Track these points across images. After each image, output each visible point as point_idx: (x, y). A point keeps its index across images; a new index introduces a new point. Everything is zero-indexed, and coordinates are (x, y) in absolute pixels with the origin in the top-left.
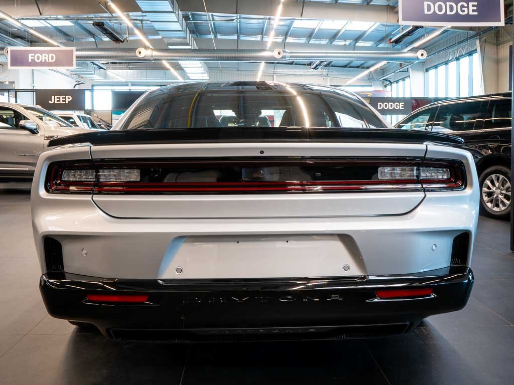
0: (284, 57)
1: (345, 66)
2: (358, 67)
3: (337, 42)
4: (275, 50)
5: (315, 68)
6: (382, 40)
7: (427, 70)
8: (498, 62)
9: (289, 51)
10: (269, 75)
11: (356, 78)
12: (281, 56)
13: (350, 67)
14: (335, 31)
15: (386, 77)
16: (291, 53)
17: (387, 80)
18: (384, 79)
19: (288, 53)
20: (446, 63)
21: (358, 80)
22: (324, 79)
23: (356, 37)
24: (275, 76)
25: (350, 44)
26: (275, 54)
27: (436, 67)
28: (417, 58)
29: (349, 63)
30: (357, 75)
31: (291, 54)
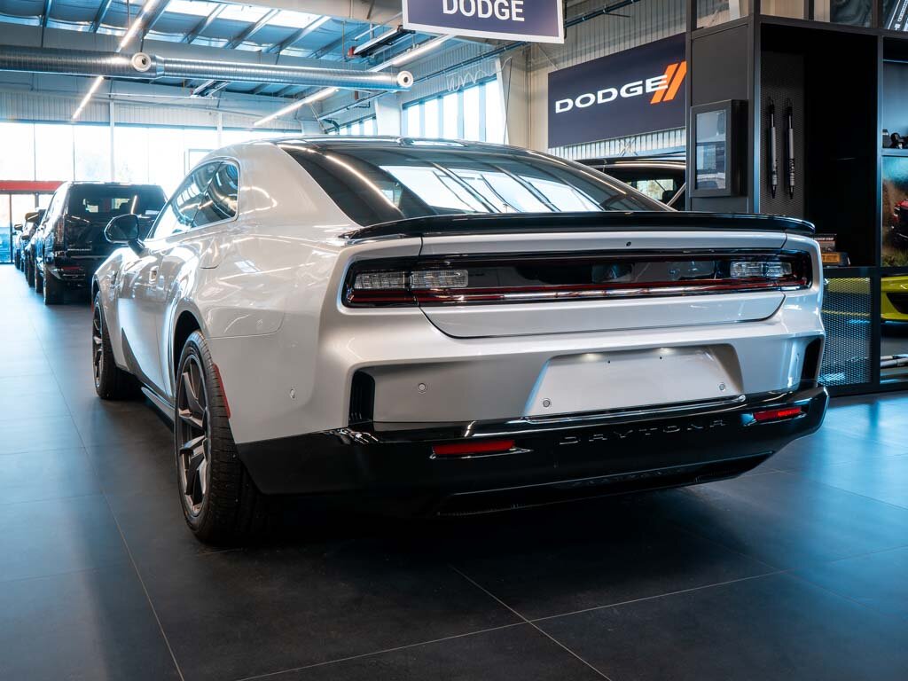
0: (153, 70)
1: (251, 92)
2: (276, 94)
3: (245, 47)
4: (136, 55)
5: (202, 94)
6: (328, 48)
7: (405, 107)
8: (529, 99)
9: (163, 59)
10: (101, 103)
11: (274, 116)
12: (147, 69)
13: (261, 94)
14: (246, 26)
15: (330, 115)
16: (166, 62)
17: (330, 122)
18: (325, 120)
19: (160, 61)
20: (440, 96)
21: (279, 118)
22: (210, 114)
23: (282, 39)
24: (112, 105)
25: (268, 51)
26: (136, 62)
27: (421, 101)
28: (398, 84)
29: (259, 87)
30: (277, 109)
31: (166, 65)
